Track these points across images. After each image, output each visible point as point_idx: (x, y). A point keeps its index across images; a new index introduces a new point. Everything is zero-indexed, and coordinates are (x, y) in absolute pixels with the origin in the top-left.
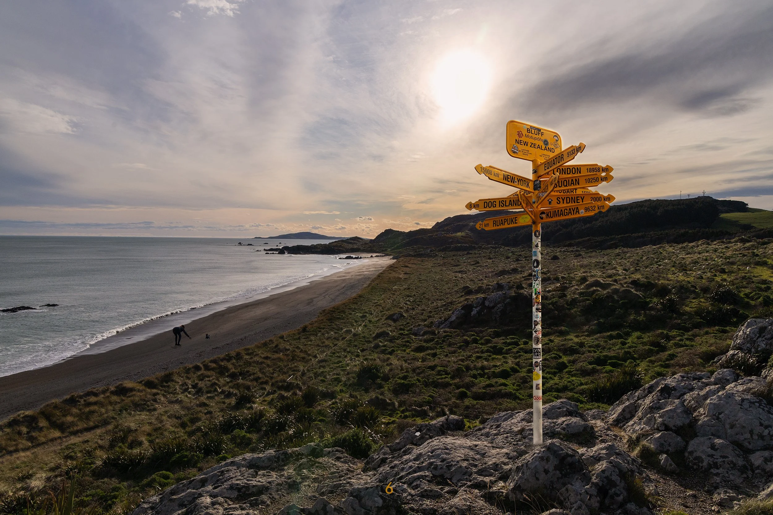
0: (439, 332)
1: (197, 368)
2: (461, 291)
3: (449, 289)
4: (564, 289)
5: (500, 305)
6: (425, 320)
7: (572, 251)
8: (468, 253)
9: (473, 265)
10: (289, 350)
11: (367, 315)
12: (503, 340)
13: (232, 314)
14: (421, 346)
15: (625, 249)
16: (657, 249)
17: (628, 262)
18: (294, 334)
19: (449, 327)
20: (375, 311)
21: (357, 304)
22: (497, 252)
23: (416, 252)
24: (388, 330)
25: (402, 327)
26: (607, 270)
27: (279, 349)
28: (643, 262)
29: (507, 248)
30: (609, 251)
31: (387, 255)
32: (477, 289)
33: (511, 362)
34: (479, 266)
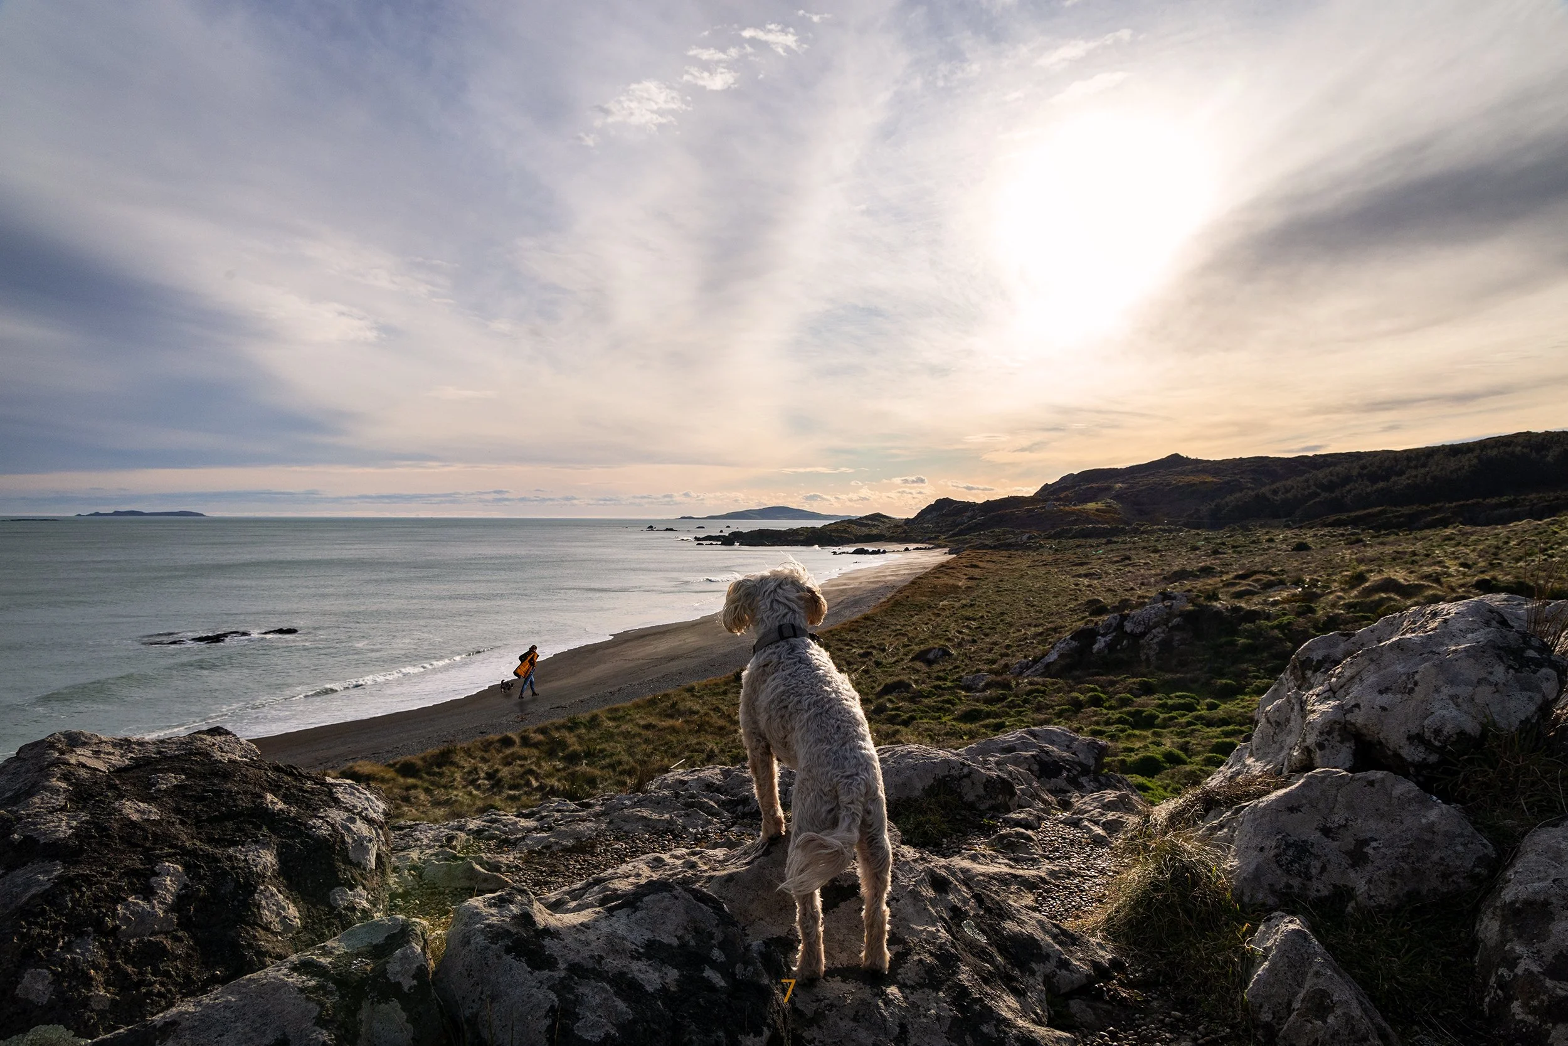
0: (1018, 684)
1: (507, 742)
2: (1083, 608)
3: (1058, 605)
4: (1310, 597)
5: (1158, 630)
6: (993, 662)
7: (1342, 535)
8: (1109, 542)
9: (1117, 562)
10: (697, 713)
11: (875, 652)
12: (1159, 699)
13: (611, 650)
14: (975, 710)
15: (1468, 529)
16: (1544, 526)
17: (1473, 551)
18: (716, 684)
19: (1042, 675)
20: (891, 645)
21: (857, 631)
22: (1173, 539)
23: (998, 540)
24: (910, 678)
25: (941, 674)
26: (1421, 566)
27: (678, 710)
28: (1508, 550)
29: (1193, 532)
30: (1428, 532)
31: (939, 546)
32: (1117, 604)
33: (1169, 743)
34: (1129, 565)
